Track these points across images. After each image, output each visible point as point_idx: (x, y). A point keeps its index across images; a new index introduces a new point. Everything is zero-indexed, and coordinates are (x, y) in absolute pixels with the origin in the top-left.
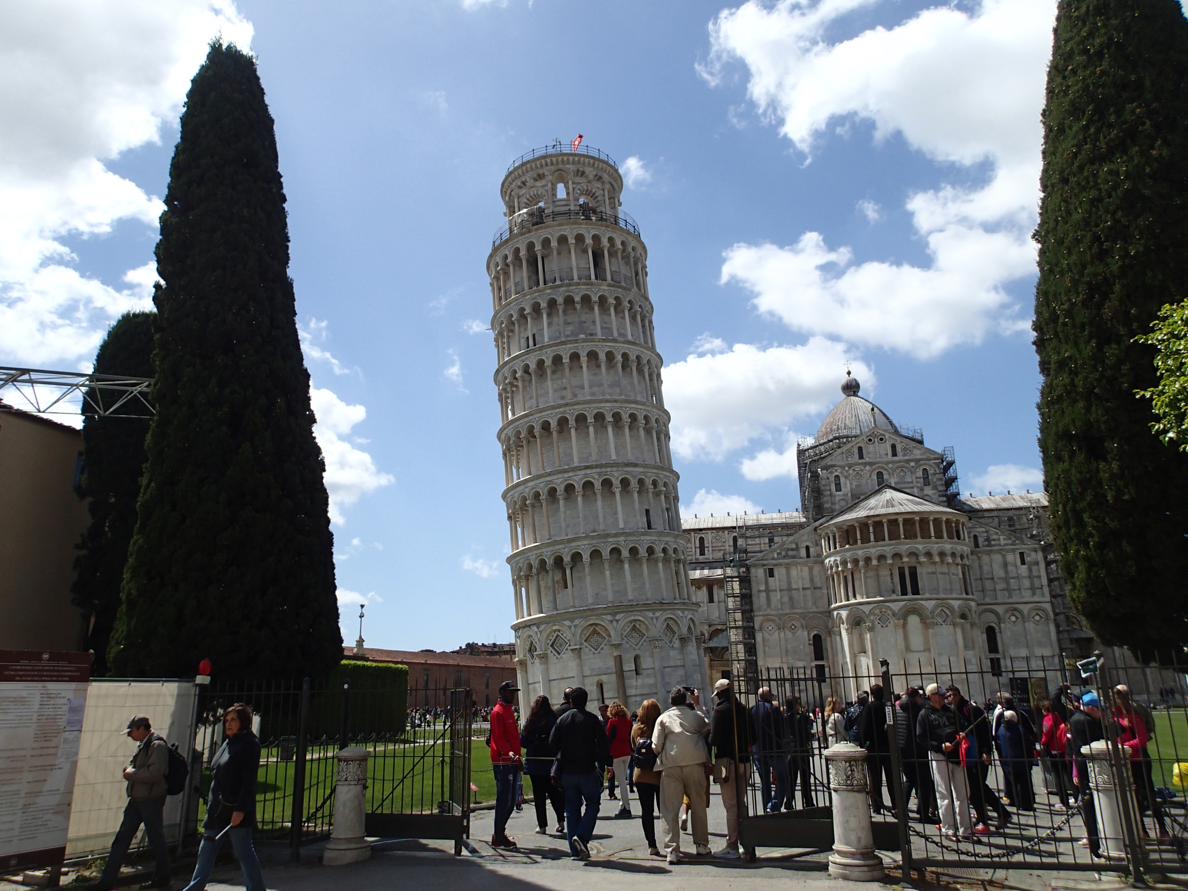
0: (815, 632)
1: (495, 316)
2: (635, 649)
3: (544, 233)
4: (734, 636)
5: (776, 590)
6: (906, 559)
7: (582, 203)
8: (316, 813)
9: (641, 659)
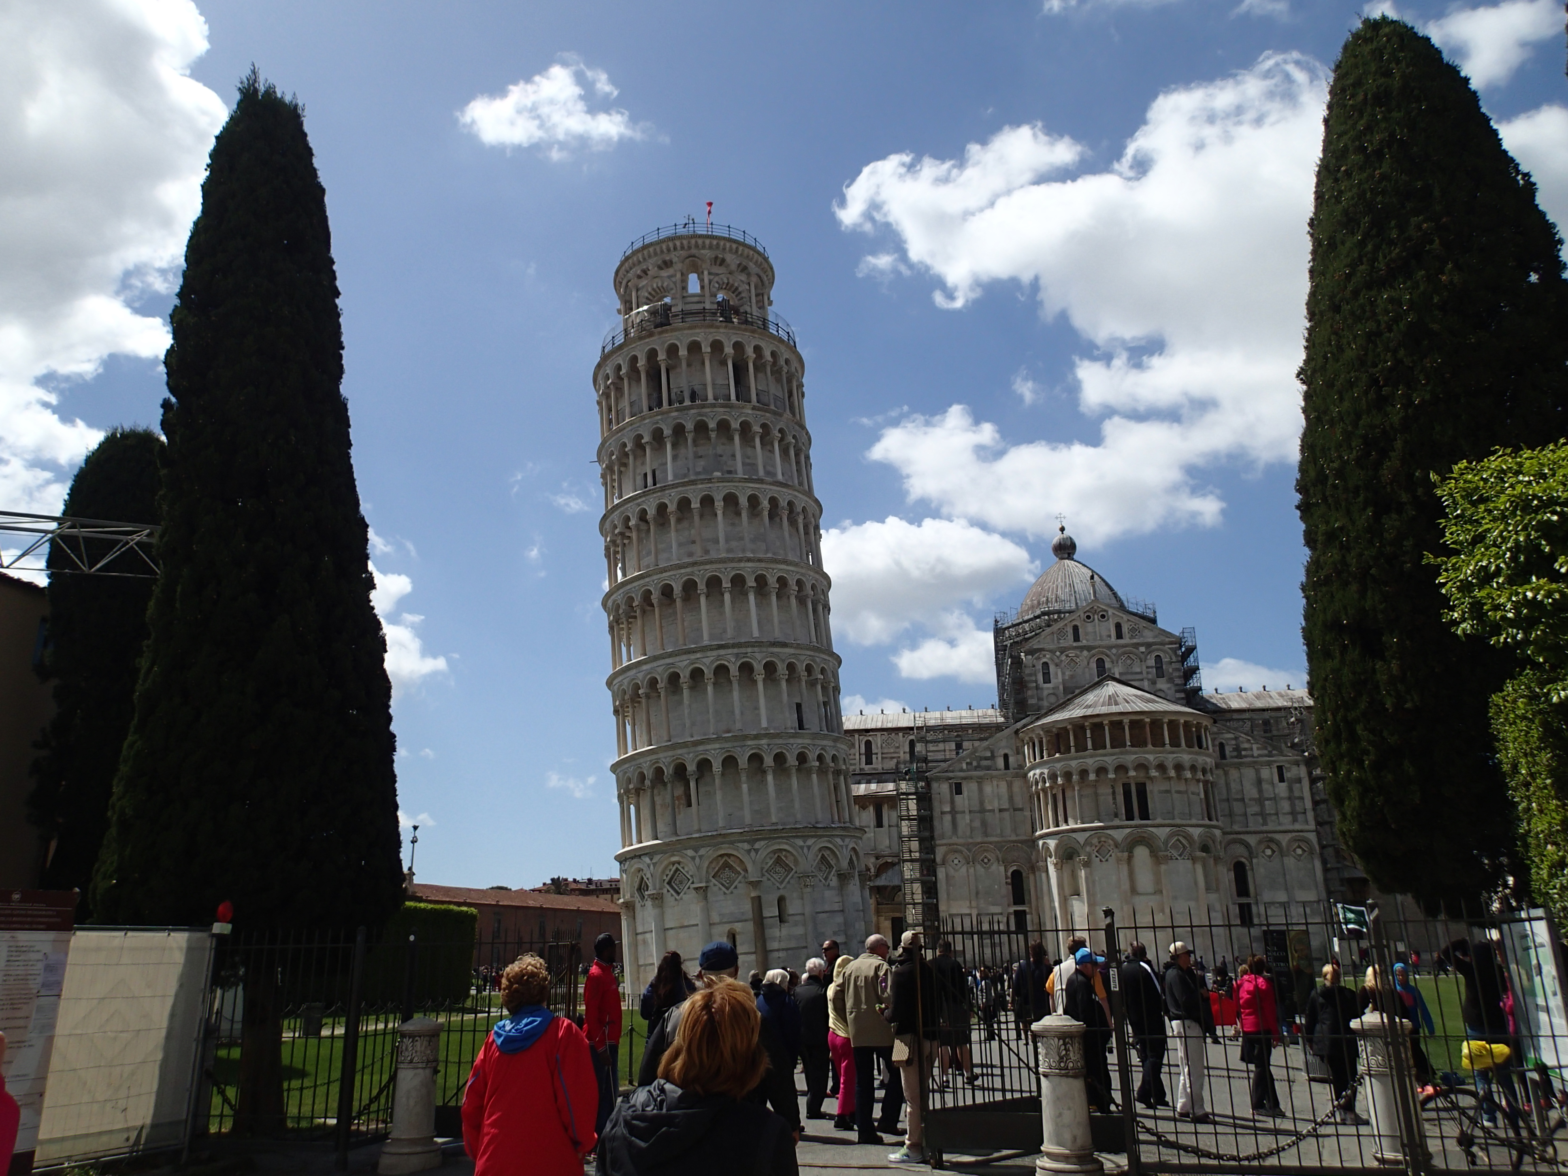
0: (1015, 868)
1: (603, 444)
2: (779, 889)
3: (671, 338)
4: (909, 871)
5: (964, 812)
6: (1132, 773)
7: (720, 300)
8: (369, 1105)
9: (787, 901)
